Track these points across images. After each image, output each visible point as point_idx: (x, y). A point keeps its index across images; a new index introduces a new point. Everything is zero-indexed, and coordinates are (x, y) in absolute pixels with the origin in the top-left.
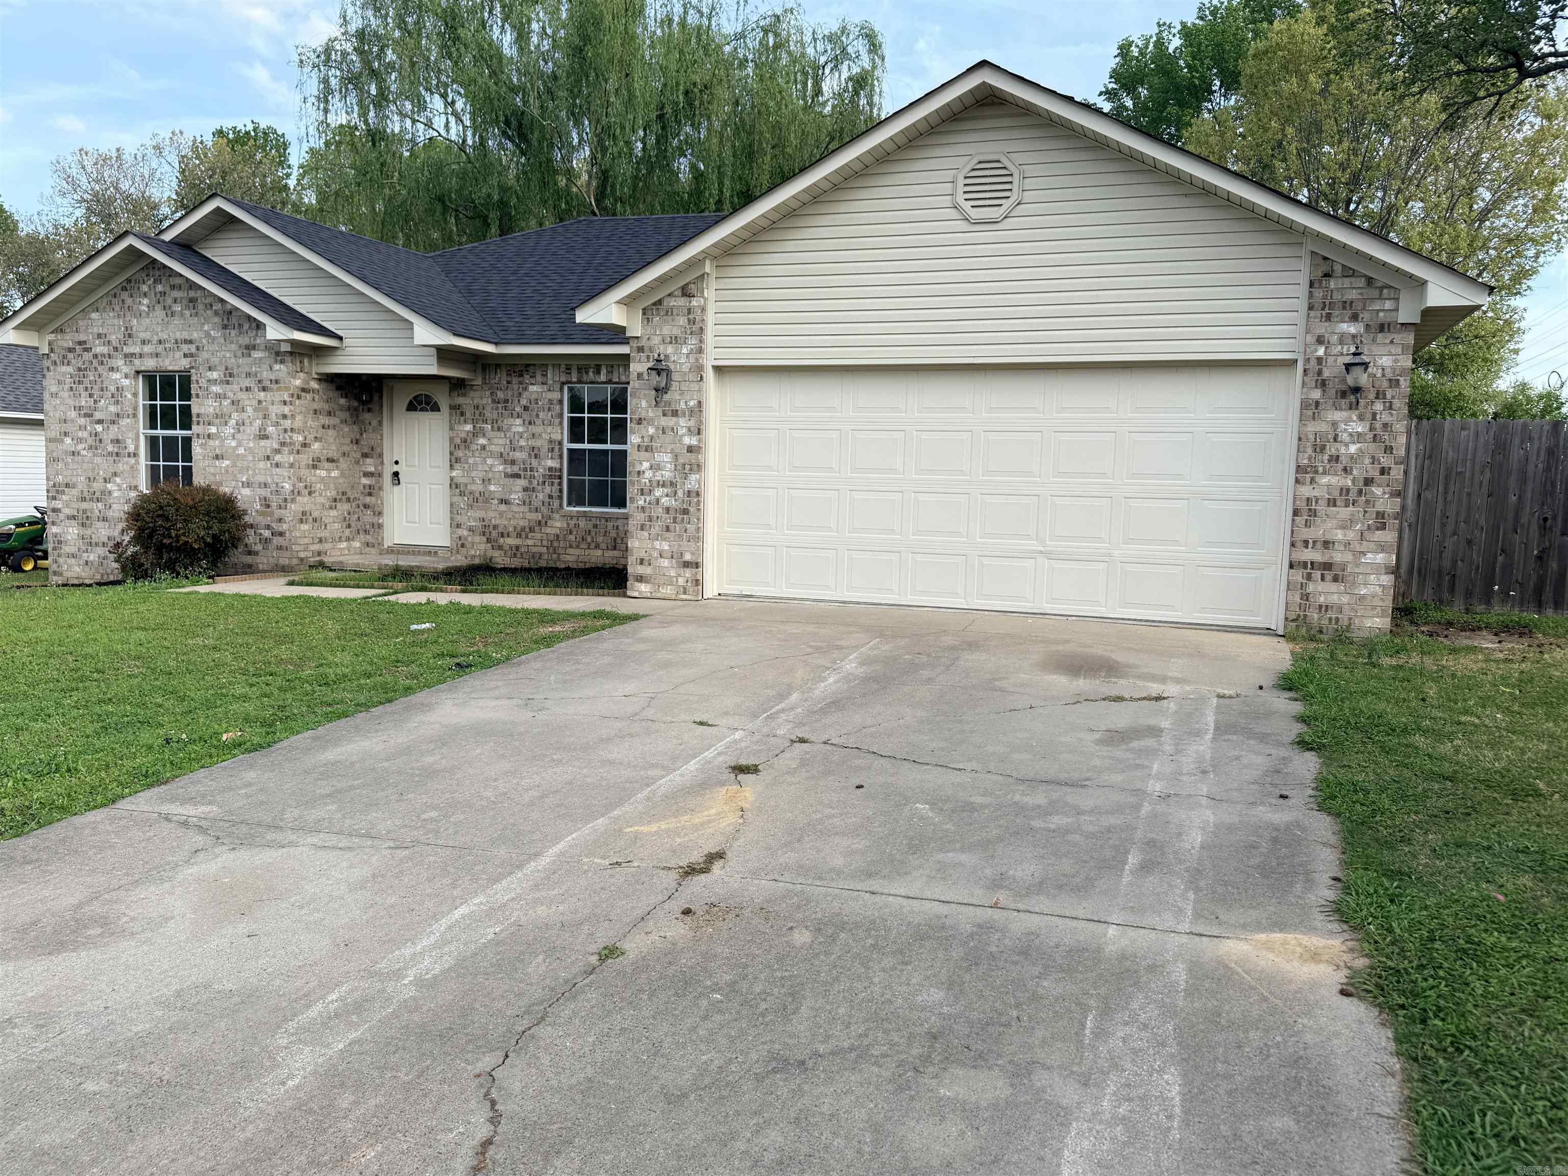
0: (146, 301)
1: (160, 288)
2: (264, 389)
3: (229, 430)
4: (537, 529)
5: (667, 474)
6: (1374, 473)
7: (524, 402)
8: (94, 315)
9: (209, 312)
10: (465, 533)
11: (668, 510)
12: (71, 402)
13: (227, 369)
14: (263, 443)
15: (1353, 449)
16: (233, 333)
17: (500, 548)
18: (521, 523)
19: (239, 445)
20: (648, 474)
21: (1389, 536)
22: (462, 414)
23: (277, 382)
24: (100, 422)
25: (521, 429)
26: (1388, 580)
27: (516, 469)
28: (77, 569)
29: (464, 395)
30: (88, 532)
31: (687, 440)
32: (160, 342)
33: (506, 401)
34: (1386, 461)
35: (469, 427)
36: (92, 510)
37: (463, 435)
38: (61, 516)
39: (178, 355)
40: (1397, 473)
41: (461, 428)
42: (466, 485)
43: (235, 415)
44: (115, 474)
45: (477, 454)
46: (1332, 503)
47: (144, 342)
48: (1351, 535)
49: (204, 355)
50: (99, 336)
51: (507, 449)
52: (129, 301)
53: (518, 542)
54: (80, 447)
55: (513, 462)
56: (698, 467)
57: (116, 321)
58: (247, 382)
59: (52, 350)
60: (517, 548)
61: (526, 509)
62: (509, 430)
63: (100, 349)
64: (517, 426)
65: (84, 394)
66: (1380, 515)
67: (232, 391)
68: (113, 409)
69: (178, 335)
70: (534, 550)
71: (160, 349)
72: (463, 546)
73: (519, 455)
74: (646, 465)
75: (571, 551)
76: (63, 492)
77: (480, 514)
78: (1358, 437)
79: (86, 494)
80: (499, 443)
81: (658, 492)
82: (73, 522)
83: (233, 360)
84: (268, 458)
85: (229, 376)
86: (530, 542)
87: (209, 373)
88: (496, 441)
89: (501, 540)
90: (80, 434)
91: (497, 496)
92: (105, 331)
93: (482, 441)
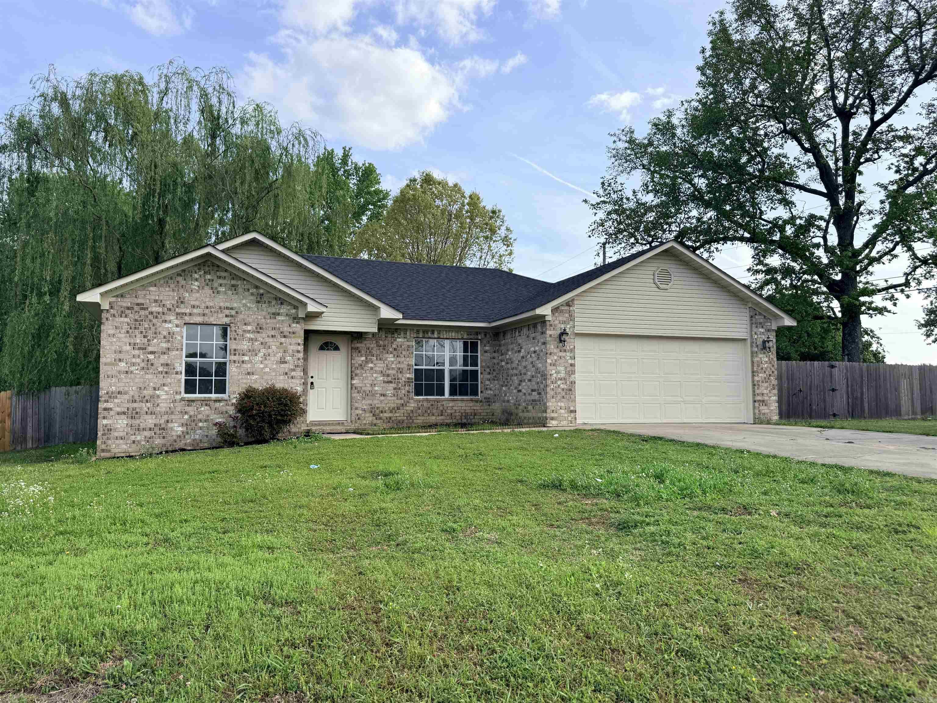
0: (196, 283)
1: (208, 277)
2: (285, 337)
3: (258, 358)
4: (401, 408)
5: (562, 375)
6: (771, 373)
7: (394, 346)
8: (152, 289)
9: (246, 293)
10: (361, 412)
11: (563, 389)
12: (127, 340)
13: (258, 325)
14: (282, 366)
15: (766, 365)
16: (264, 305)
17: (380, 418)
18: (393, 406)
19: (266, 366)
20: (555, 375)
21: (776, 391)
22: (359, 352)
23: (294, 333)
24: (152, 353)
25: (392, 359)
26: (777, 404)
27: (390, 379)
28: (124, 446)
29: (361, 343)
30: (138, 422)
31: (570, 361)
32: (207, 307)
33: (385, 346)
34: (773, 369)
35: (363, 358)
36: (141, 408)
37: (360, 362)
38: (112, 413)
39: (220, 315)
40: (776, 372)
41: (358, 358)
42: (361, 387)
43: (263, 351)
44: (164, 385)
45: (368, 372)
46: (763, 382)
47: (194, 307)
48: (768, 392)
49: (241, 316)
50: (156, 301)
51: (385, 369)
52: (183, 282)
53: (391, 415)
54: (133, 368)
55: (388, 375)
56: (573, 372)
57: (171, 293)
58: (273, 333)
59: (112, 308)
60: (390, 418)
61: (395, 398)
62: (386, 360)
63: (155, 309)
64: (391, 358)
65: (139, 336)
66: (773, 385)
67: (260, 337)
68: (164, 345)
69: (222, 304)
70: (399, 418)
71: (207, 311)
72: (359, 419)
73: (391, 372)
74: (554, 372)
75: (420, 418)
76: (116, 397)
77: (370, 402)
78: (766, 362)
79: (136, 398)
80: (380, 366)
81: (559, 382)
82: (123, 416)
83: (263, 320)
84: (286, 374)
85: (259, 328)
86: (397, 415)
87: (244, 327)
88: (378, 365)
89: (381, 415)
90: (134, 360)
91: (379, 392)
92: (161, 298)
93: (371, 365)
